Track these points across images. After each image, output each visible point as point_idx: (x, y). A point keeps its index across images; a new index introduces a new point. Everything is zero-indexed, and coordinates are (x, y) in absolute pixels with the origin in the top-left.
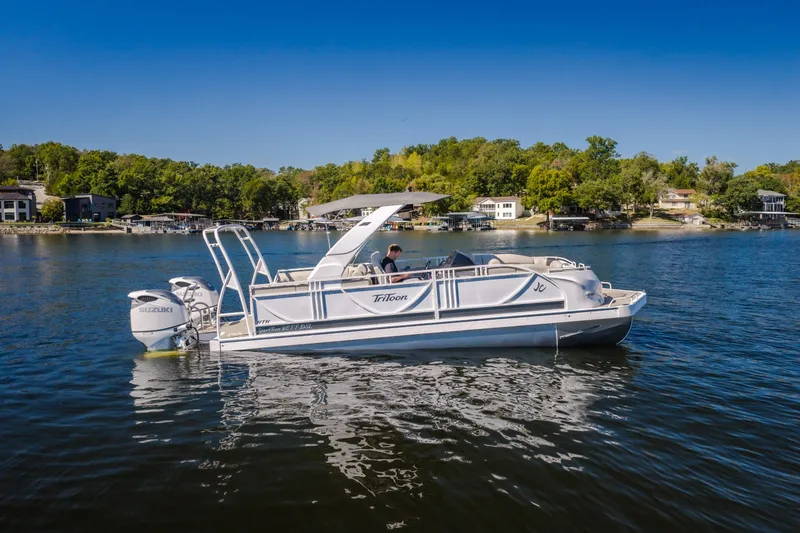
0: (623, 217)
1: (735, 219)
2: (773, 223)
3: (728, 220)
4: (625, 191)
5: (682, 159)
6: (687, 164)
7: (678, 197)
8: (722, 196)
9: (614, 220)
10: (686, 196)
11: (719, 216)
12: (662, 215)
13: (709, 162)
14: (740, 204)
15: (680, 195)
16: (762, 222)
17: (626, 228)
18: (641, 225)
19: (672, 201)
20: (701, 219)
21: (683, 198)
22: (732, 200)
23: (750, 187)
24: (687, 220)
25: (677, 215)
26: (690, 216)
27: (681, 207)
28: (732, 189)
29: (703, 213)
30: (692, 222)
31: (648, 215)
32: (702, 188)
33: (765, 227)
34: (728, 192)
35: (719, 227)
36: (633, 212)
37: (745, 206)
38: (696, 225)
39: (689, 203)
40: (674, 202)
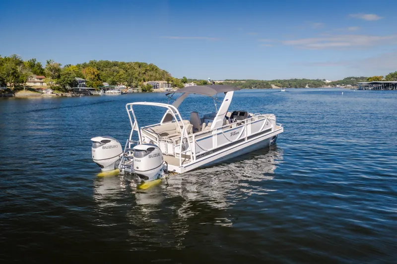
0: (8, 90)
1: (67, 91)
2: (85, 93)
3: (63, 92)
4: (8, 76)
5: (33, 60)
6: (36, 63)
7: (36, 80)
8: (59, 80)
9: (4, 92)
10: (40, 79)
11: (59, 89)
12: (29, 89)
13: (48, 62)
14: (69, 84)
15: (37, 78)
16: (80, 93)
17: (12, 96)
18: (20, 94)
19: (34, 82)
20: (51, 91)
21: (39, 80)
22: (65, 82)
23: (72, 75)
24: (44, 91)
25: (38, 89)
26: (45, 90)
27: (38, 85)
28: (64, 76)
29: (51, 88)
30: (47, 93)
31: (22, 89)
32: (49, 75)
33: (81, 95)
34: (62, 78)
35: (60, 95)
36: (13, 87)
37: (71, 85)
38: (49, 94)
39: (42, 83)
40: (35, 82)
